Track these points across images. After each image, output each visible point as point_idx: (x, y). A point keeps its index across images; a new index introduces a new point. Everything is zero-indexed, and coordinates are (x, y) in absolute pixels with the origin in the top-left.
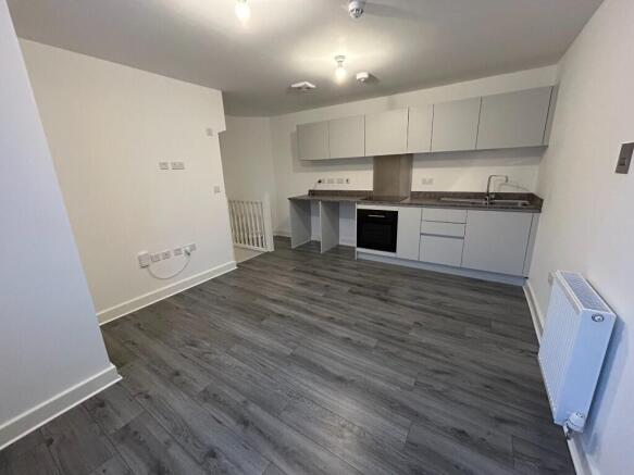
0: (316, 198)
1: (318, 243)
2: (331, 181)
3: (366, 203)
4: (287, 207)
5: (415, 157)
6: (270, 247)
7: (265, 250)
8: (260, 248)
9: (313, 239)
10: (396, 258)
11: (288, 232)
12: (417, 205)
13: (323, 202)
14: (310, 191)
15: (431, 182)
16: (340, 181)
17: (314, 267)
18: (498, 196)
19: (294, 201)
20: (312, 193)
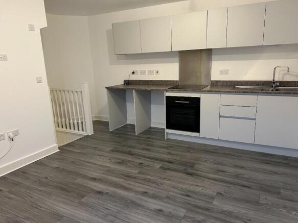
0: (130, 87)
1: (133, 126)
2: (143, 73)
3: (172, 91)
4: (105, 95)
5: (213, 52)
6: (89, 131)
7: (85, 133)
8: (81, 132)
9: (128, 123)
10: (200, 138)
11: (106, 117)
12: (216, 92)
13: (136, 90)
14: (125, 81)
15: (226, 72)
16: (151, 72)
17: (130, 147)
18: (283, 83)
19: (112, 90)
20: (127, 83)
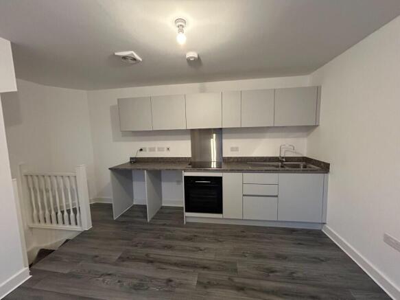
0: (138, 166)
1: (143, 208)
2: (152, 150)
3: (191, 171)
4: (108, 177)
5: (223, 131)
6: (86, 223)
7: (79, 229)
8: (74, 227)
10: (223, 219)
11: (109, 198)
12: (239, 171)
13: (147, 170)
14: (131, 158)
16: (160, 149)
19: (115, 171)
20: (134, 161)
